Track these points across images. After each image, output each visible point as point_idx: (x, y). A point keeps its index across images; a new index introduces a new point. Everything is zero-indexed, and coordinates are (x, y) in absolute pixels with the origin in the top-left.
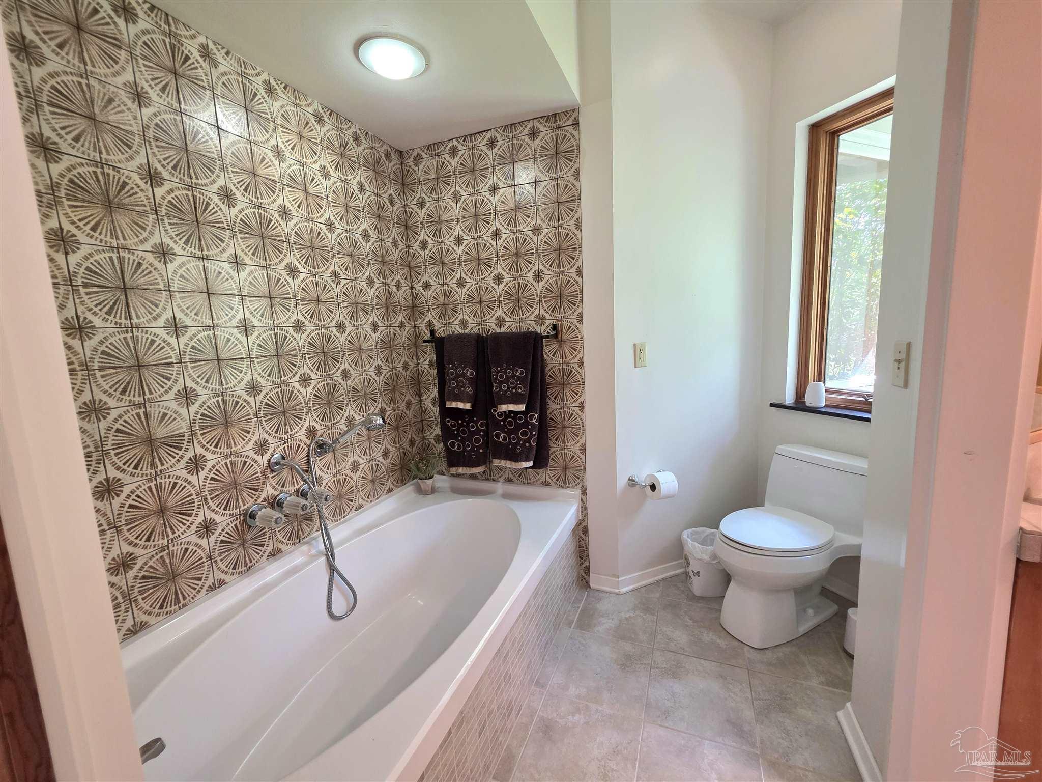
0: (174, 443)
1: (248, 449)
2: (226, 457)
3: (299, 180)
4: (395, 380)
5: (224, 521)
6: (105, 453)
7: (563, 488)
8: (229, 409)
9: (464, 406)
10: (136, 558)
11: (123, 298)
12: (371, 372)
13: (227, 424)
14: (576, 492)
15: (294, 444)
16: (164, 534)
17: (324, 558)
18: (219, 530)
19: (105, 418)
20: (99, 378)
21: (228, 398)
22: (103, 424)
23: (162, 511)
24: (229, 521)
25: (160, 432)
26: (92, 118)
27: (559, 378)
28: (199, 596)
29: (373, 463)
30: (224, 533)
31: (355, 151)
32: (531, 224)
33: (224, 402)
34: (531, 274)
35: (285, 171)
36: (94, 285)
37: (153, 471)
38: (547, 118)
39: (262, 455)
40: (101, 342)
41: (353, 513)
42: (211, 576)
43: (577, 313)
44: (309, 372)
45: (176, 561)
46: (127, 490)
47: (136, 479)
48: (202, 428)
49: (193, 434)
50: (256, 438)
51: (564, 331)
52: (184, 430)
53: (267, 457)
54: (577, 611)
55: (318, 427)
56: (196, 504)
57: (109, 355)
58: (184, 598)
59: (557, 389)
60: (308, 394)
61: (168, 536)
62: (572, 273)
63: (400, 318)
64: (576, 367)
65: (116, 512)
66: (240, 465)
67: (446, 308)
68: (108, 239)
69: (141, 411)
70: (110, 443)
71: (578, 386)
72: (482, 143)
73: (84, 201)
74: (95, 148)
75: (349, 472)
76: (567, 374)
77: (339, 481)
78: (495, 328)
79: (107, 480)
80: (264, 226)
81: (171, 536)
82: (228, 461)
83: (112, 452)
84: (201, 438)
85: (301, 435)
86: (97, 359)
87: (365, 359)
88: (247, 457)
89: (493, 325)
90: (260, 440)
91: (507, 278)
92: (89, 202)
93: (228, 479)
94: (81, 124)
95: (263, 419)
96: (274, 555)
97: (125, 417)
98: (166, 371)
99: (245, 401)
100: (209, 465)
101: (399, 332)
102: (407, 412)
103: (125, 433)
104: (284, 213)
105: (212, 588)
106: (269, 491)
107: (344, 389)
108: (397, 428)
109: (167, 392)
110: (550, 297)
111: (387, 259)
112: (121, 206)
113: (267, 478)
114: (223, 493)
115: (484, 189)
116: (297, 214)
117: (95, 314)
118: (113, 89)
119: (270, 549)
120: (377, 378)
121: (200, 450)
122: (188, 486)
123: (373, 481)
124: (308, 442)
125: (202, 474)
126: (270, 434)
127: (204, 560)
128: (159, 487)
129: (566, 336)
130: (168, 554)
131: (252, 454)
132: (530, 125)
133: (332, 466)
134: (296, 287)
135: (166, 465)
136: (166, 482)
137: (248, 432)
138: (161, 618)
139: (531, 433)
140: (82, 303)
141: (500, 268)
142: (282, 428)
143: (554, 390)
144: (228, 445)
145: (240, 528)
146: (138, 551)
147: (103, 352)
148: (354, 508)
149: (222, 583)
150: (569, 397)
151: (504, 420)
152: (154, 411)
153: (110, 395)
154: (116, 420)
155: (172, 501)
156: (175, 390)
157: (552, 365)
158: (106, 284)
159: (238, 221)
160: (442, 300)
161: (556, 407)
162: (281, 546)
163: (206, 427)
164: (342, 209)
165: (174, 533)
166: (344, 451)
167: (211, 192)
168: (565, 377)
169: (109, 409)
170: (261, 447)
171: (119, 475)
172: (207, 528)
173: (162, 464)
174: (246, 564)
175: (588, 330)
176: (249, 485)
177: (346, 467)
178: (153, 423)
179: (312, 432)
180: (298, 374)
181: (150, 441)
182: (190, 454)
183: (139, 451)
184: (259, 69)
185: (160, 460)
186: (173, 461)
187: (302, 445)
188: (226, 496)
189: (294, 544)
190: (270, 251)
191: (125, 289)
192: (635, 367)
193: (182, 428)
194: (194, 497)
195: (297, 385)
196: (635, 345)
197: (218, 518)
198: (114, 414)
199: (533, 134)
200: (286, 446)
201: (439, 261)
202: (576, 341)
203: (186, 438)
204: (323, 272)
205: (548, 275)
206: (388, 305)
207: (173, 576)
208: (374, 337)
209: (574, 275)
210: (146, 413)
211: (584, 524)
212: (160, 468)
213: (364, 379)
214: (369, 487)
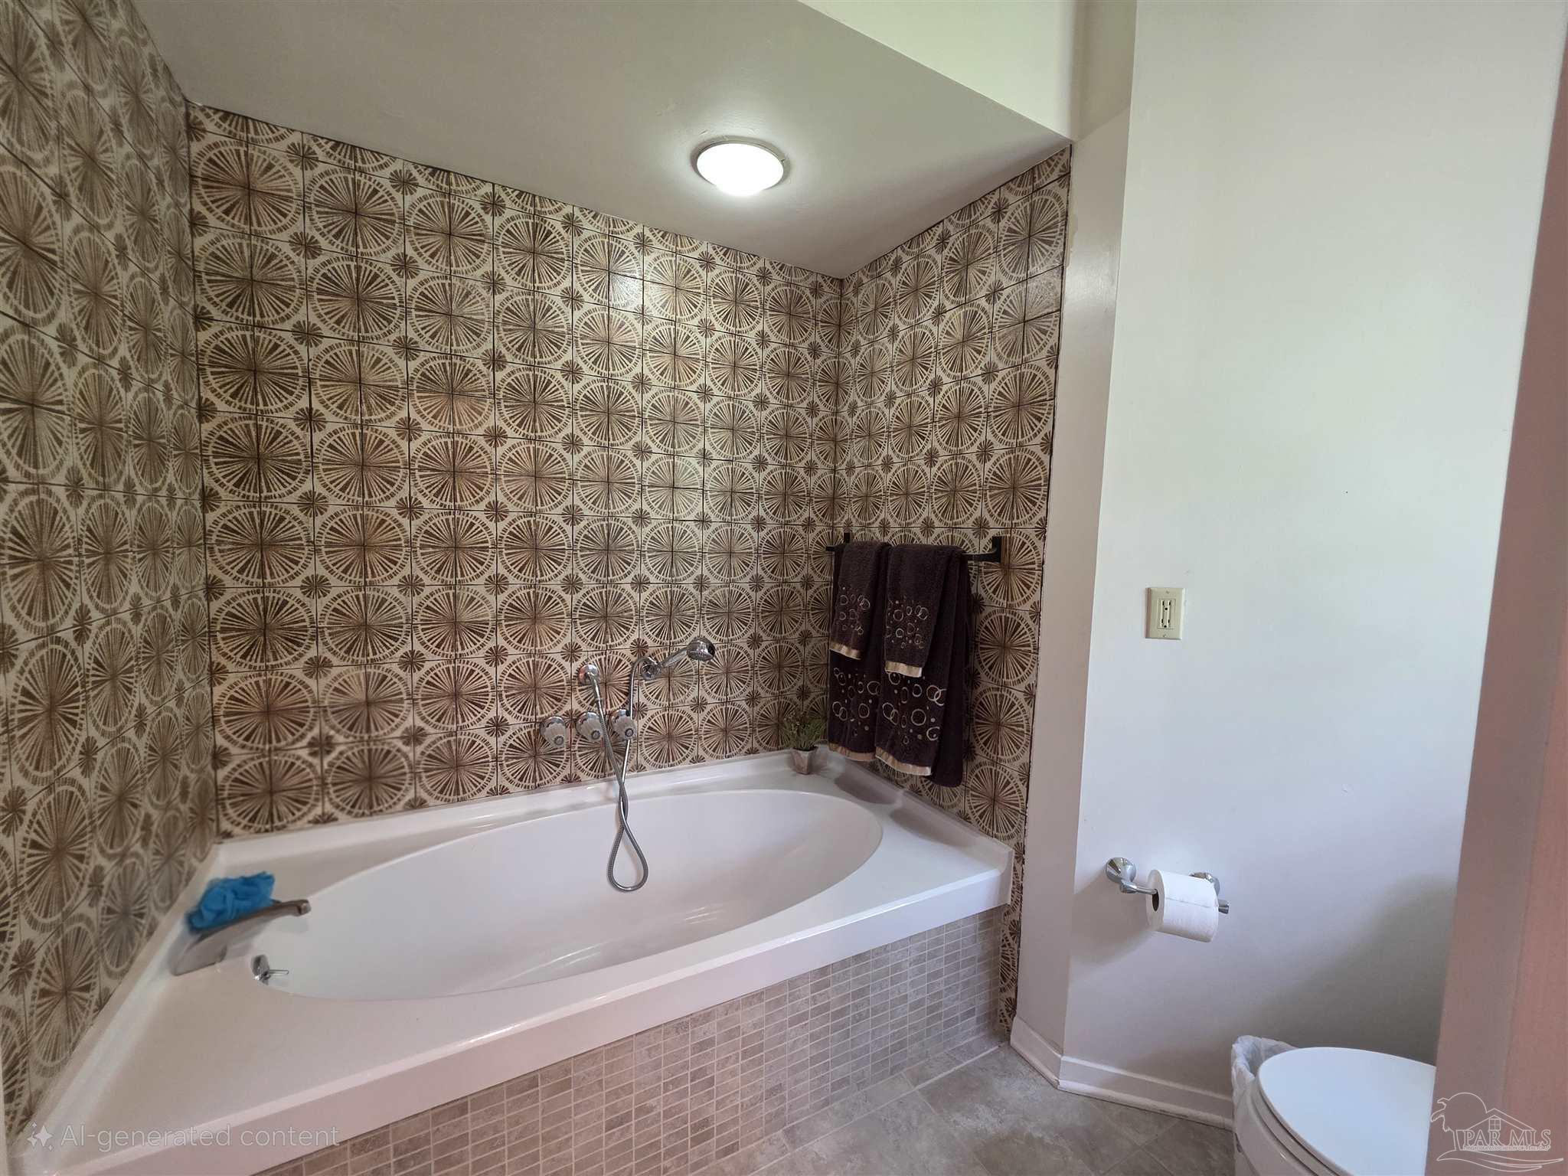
0: (477, 629)
1: (555, 652)
2: (530, 655)
3: (667, 341)
4: (785, 599)
5: (516, 724)
6: (414, 627)
7: (988, 834)
8: (540, 604)
9: (848, 653)
10: (426, 735)
11: (451, 481)
12: (745, 584)
13: (535, 619)
14: (1004, 850)
15: (614, 658)
16: (454, 720)
17: (615, 806)
18: (510, 732)
19: (418, 594)
20: (419, 556)
21: (540, 592)
22: (416, 599)
23: (456, 695)
24: (522, 726)
25: (466, 616)
26: (449, 315)
27: (999, 635)
28: (478, 796)
29: (729, 706)
30: (515, 737)
31: (757, 293)
32: (982, 365)
33: (536, 595)
34: (974, 449)
35: (650, 334)
36: (428, 469)
37: (453, 654)
38: (1018, 180)
39: (571, 661)
40: (426, 522)
41: (686, 764)
42: (494, 779)
43: (1036, 519)
44: (647, 573)
45: (462, 750)
46: (427, 666)
47: (437, 657)
48: (507, 619)
49: (498, 623)
50: (567, 640)
51: (1014, 551)
52: (489, 618)
53: (576, 665)
54: (949, 1068)
55: (650, 642)
56: (490, 697)
57: (431, 535)
58: (464, 792)
59: (995, 652)
60: (642, 601)
61: (457, 722)
62: (1035, 445)
63: (807, 513)
64: (1027, 617)
65: (415, 685)
66: (543, 668)
67: (868, 502)
68: (446, 425)
69: (451, 592)
70: (419, 617)
71: (1027, 654)
72: (930, 244)
73: (431, 391)
74: (447, 342)
75: (688, 710)
76: (1012, 628)
77: (670, 717)
78: (920, 536)
79: (412, 652)
80: (612, 400)
81: (461, 724)
82: (531, 660)
83: (420, 627)
84: (505, 629)
85: (624, 649)
86: (420, 538)
87: (737, 566)
88: (553, 660)
89: (918, 531)
90: (571, 644)
91: (943, 455)
92: (435, 392)
93: (527, 679)
94: (438, 321)
95: (578, 621)
96: (570, 782)
97: (436, 596)
98: (480, 556)
99: (560, 597)
100: (510, 659)
101: (803, 533)
102: (801, 648)
103: (434, 611)
104: (641, 383)
105: (493, 793)
106: (573, 705)
107: (696, 601)
108: (780, 667)
109: (478, 576)
110: (999, 488)
111: (794, 432)
112: (462, 393)
113: (573, 689)
114: (519, 693)
115: (926, 315)
116: (658, 385)
117: (425, 495)
118: (471, 282)
119: (566, 772)
120: (753, 594)
121: (502, 642)
122: (484, 677)
123: (725, 731)
124: (634, 659)
125: (501, 668)
126: (584, 640)
127: (490, 759)
128: (457, 670)
129: (1017, 560)
130: (455, 740)
131: (559, 658)
132: (995, 198)
133: (663, 696)
134: (644, 470)
135: (466, 651)
136: (465, 667)
137: (558, 633)
138: (439, 802)
139: (929, 719)
140: (416, 485)
141: (935, 440)
142: (601, 634)
143: (991, 653)
144: (533, 643)
145: (533, 738)
146: (429, 729)
147: (427, 532)
148: (690, 758)
149: (504, 791)
150: (1012, 672)
151: (899, 688)
152: (464, 594)
153: (426, 573)
154: (427, 597)
155: (466, 688)
156: (486, 576)
157: (991, 610)
158: (438, 467)
159: (581, 397)
160: (864, 489)
161: (991, 686)
162: (580, 773)
163: (512, 619)
164: (726, 371)
165: (464, 721)
166: (685, 680)
167: (554, 370)
168: (1008, 634)
169: (423, 585)
170: (572, 652)
171: (423, 650)
172: (497, 725)
173: (463, 649)
174: (535, 780)
175: (1055, 552)
176: (550, 692)
177: (684, 703)
178: (461, 606)
179: (640, 648)
180: (632, 575)
181: (455, 624)
182: (491, 644)
183: (443, 630)
184: (631, 223)
185: (462, 644)
186: (474, 647)
187: (624, 660)
188: (523, 697)
189: (597, 777)
190: (616, 429)
191: (454, 473)
192: (1147, 636)
193: (487, 615)
194: (489, 689)
195: (628, 588)
196: (1149, 592)
197: (510, 720)
198: (427, 591)
199: (998, 213)
200: (603, 657)
201: (867, 432)
202: (1031, 572)
203: (490, 627)
204: (686, 451)
205: (999, 449)
206: (788, 494)
207: (457, 765)
208: (756, 537)
209: (1038, 450)
210: (454, 595)
211: (1014, 917)
212: (460, 651)
213: (730, 592)
214: (718, 737)
